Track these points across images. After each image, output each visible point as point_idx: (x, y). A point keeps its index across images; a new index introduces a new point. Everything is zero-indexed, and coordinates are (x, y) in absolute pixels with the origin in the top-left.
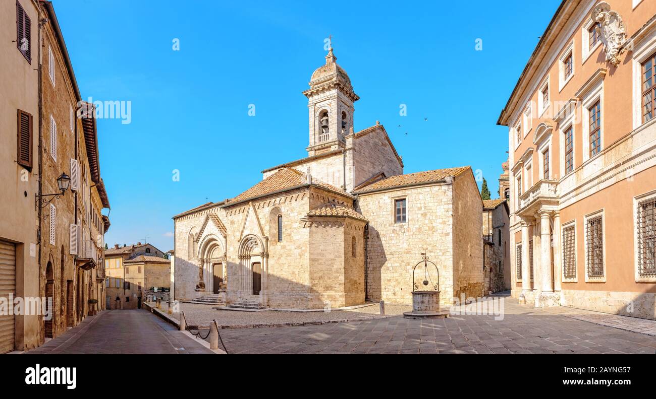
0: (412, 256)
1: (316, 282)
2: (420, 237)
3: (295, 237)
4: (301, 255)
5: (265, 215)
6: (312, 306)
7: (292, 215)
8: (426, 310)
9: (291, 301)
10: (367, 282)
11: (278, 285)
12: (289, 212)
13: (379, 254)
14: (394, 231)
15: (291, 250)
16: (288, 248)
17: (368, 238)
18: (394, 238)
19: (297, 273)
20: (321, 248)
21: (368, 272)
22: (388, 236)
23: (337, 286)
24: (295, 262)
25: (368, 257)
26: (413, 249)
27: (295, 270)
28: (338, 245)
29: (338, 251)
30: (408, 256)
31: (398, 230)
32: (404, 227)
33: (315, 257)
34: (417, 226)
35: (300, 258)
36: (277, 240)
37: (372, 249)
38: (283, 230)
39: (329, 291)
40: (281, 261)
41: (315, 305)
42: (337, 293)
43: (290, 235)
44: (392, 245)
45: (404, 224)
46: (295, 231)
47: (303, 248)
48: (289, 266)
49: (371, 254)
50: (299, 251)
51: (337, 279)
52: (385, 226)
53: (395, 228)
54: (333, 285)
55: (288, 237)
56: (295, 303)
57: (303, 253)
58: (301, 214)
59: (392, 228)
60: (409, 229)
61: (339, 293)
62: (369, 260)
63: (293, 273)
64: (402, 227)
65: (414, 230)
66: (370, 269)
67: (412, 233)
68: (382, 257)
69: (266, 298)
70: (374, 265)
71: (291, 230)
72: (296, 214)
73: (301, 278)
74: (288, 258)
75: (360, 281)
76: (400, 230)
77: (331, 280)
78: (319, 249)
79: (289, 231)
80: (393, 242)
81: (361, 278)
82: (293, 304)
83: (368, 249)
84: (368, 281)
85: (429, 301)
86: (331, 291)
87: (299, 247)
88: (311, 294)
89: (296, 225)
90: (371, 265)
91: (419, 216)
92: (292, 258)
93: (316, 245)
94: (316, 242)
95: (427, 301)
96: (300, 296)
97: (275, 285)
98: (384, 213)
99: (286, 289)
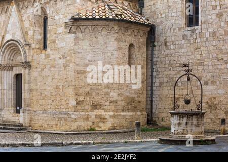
0: (205, 68)
1: (82, 98)
2: (214, 44)
3: (60, 44)
4: (65, 66)
5: (28, 17)
6: (76, 127)
7: (57, 17)
8: (182, 134)
9: (54, 122)
10: (152, 101)
11: (41, 102)
12: (54, 14)
13: (167, 66)
14: (184, 37)
15: (55, 60)
16: (52, 57)
17: (155, 46)
18: (185, 46)
19: (61, 87)
20: (89, 57)
21: (154, 88)
22: (177, 43)
23: (107, 103)
24: (59, 75)
25: (155, 70)
26: (206, 60)
27: (59, 84)
28: (109, 54)
29: (110, 62)
30: (200, 68)
31: (189, 35)
32: (197, 32)
33: (81, 68)
34: (211, 30)
35: (65, 70)
36: (42, 48)
37: (159, 60)
38: (48, 35)
39: (97, 110)
40: (44, 74)
41: (80, 126)
42: (106, 113)
43: (54, 42)
44: (181, 54)
45: (196, 27)
46: (60, 37)
47: (68, 58)
48: (52, 79)
49: (158, 66)
50: (63, 61)
51: (107, 96)
52: (174, 32)
53: (186, 33)
54: (103, 102)
55: (52, 44)
56: (59, 124)
57: (68, 63)
58: (66, 16)
59: (182, 33)
60: (201, 35)
61: (109, 113)
62: (155, 74)
63: (57, 87)
64: (193, 31)
65: (208, 35)
66: (157, 84)
67: (205, 39)
68: (170, 70)
69: (27, 118)
70: (161, 79)
71: (56, 35)
72: (61, 16)
73: (65, 93)
74: (52, 69)
75: (140, 99)
76: (191, 36)
77: (100, 97)
78: (86, 59)
79: (53, 37)
80: (183, 50)
81: (141, 96)
82: (57, 125)
83: (155, 60)
84: (154, 99)
85: (186, 123)
86: (100, 110)
87: (64, 57)
88: (75, 113)
89: (61, 30)
90: (157, 80)
91: (214, 17)
92: (55, 69)
93: (82, 54)
94: (82, 51)
95: (185, 123)
96: (63, 116)
97: (38, 101)
98: (173, 14)
99: (49, 107)
